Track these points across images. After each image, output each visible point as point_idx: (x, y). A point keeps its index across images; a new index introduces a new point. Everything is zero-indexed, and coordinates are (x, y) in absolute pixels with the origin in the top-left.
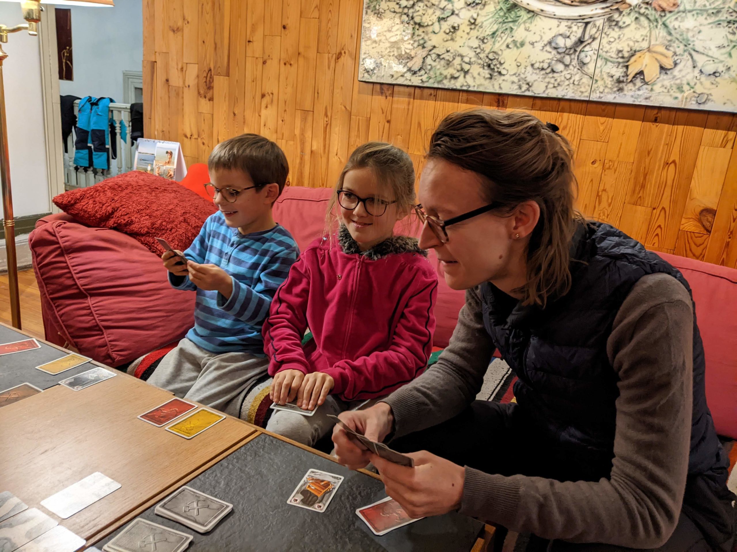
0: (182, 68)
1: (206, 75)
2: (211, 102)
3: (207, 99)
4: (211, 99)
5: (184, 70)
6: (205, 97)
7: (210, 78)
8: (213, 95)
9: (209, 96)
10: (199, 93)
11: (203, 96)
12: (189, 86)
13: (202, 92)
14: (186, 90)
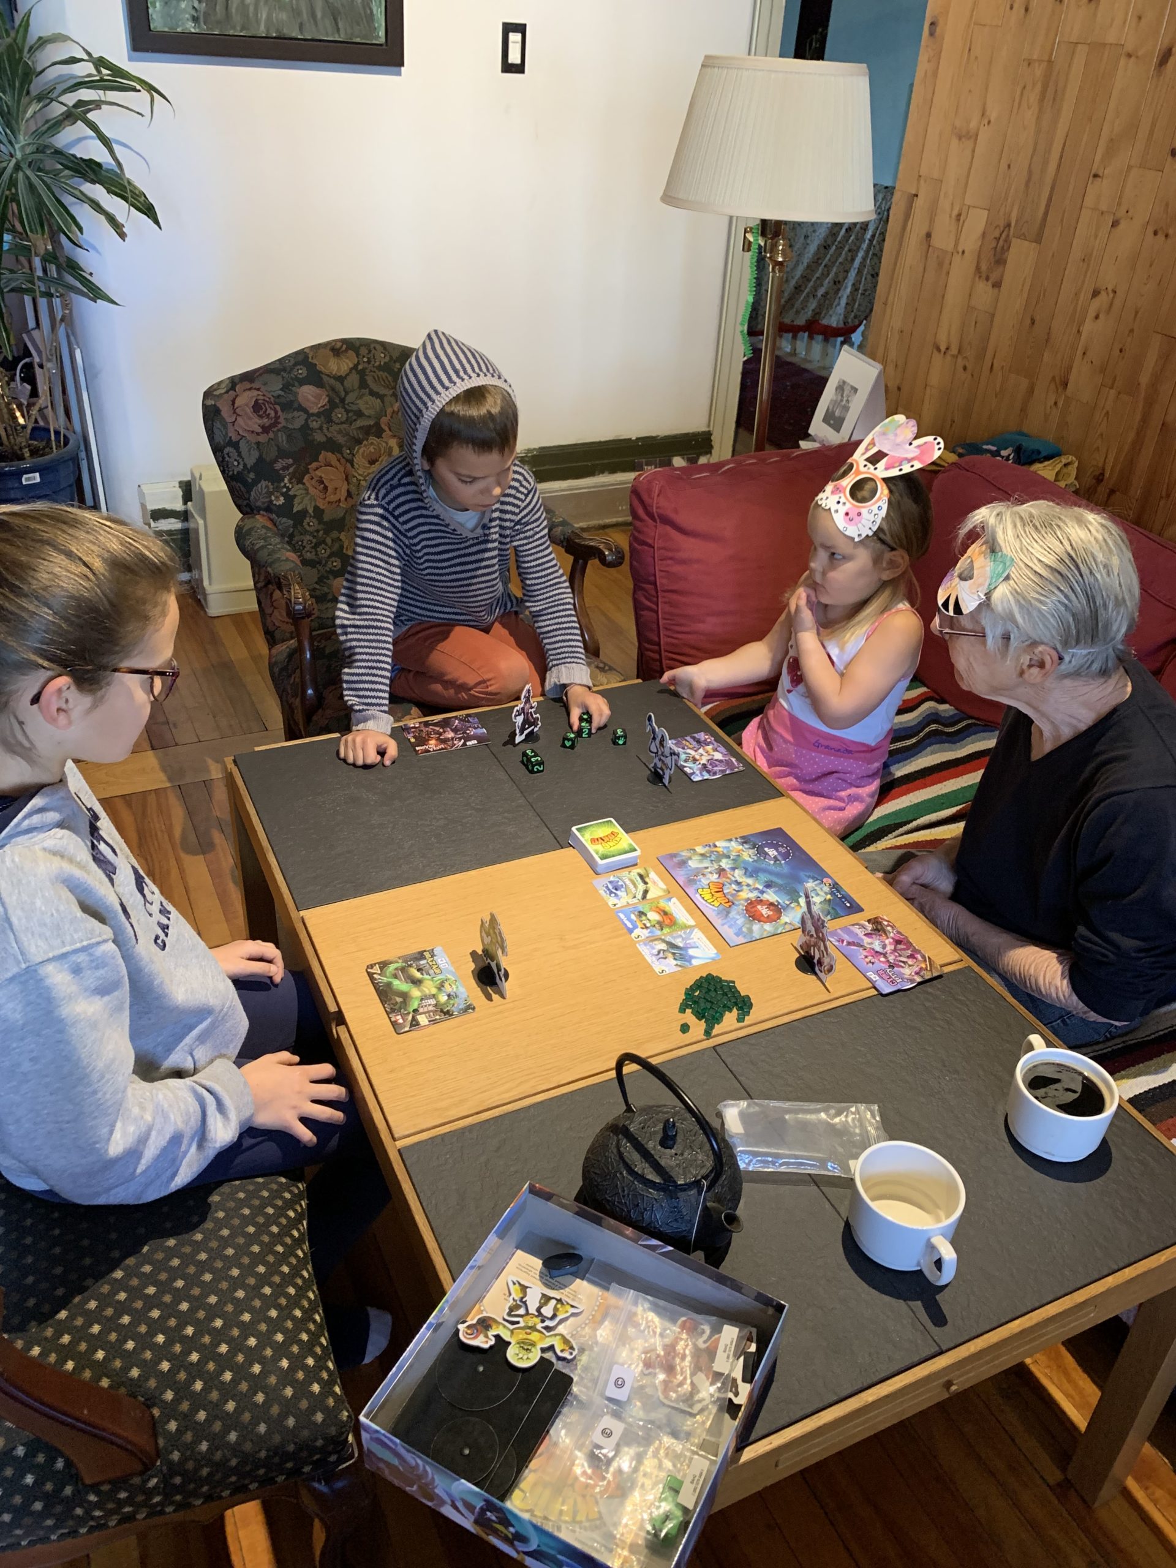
0: (959, 215)
1: (997, 235)
2: (996, 290)
3: (990, 283)
4: (997, 285)
5: (962, 218)
6: (987, 279)
7: (1006, 241)
8: (1002, 276)
9: (994, 277)
10: (978, 268)
11: (984, 276)
12: (963, 252)
13: (984, 267)
14: (957, 258)
